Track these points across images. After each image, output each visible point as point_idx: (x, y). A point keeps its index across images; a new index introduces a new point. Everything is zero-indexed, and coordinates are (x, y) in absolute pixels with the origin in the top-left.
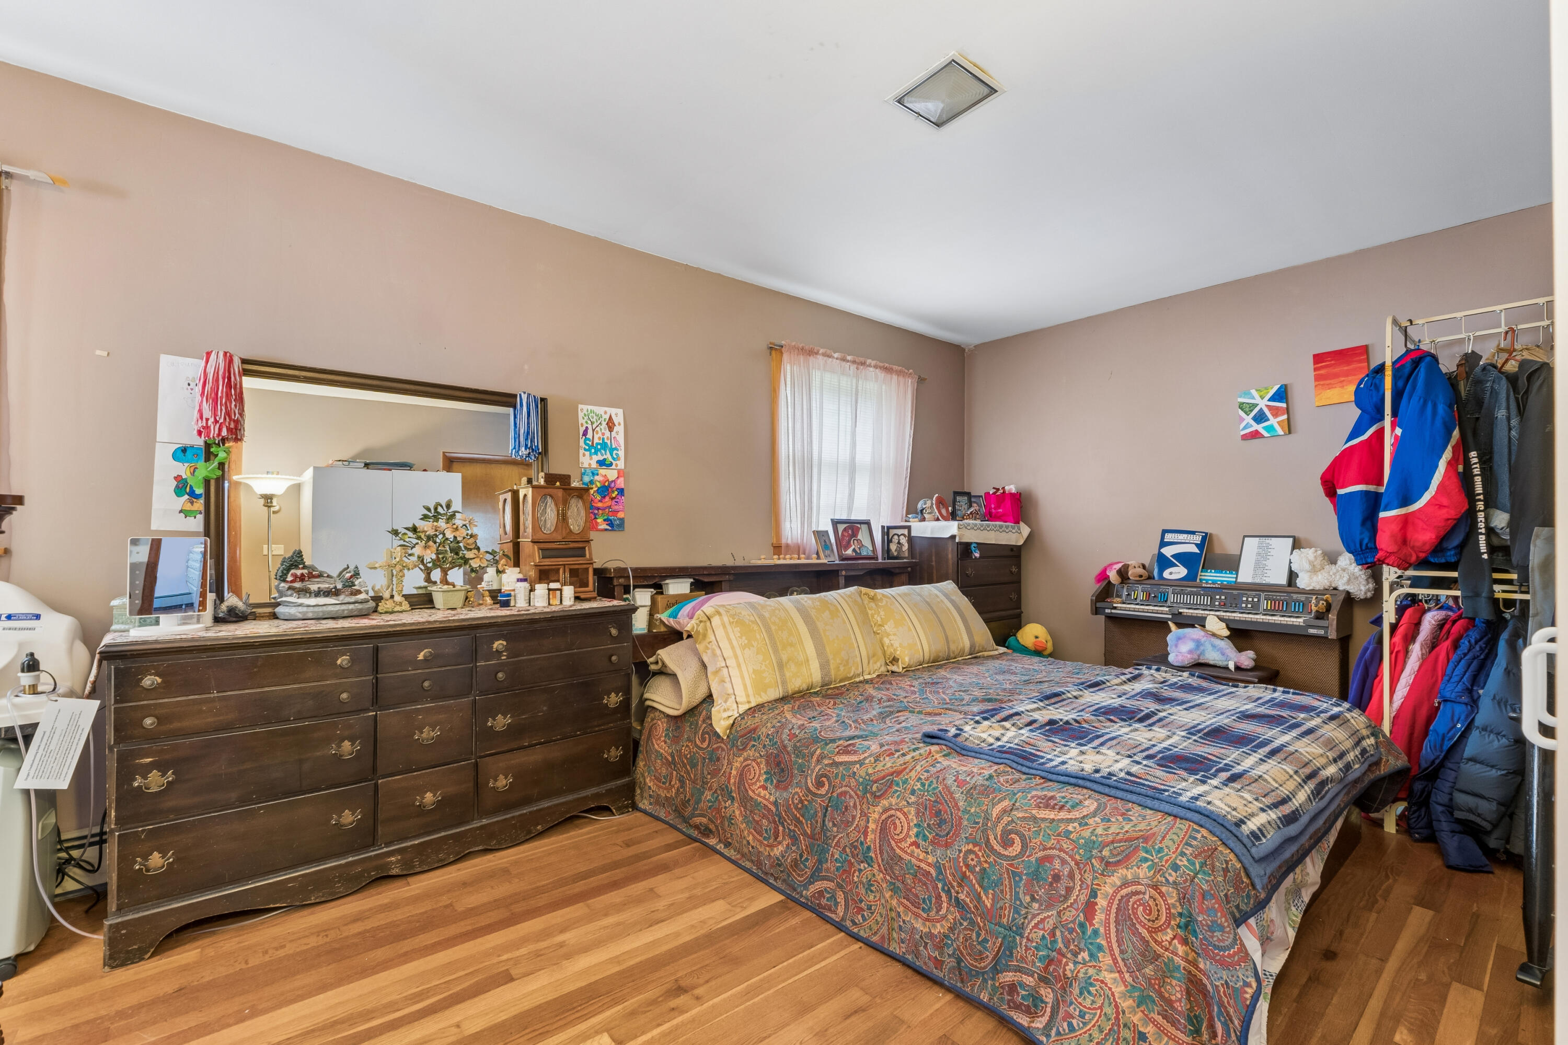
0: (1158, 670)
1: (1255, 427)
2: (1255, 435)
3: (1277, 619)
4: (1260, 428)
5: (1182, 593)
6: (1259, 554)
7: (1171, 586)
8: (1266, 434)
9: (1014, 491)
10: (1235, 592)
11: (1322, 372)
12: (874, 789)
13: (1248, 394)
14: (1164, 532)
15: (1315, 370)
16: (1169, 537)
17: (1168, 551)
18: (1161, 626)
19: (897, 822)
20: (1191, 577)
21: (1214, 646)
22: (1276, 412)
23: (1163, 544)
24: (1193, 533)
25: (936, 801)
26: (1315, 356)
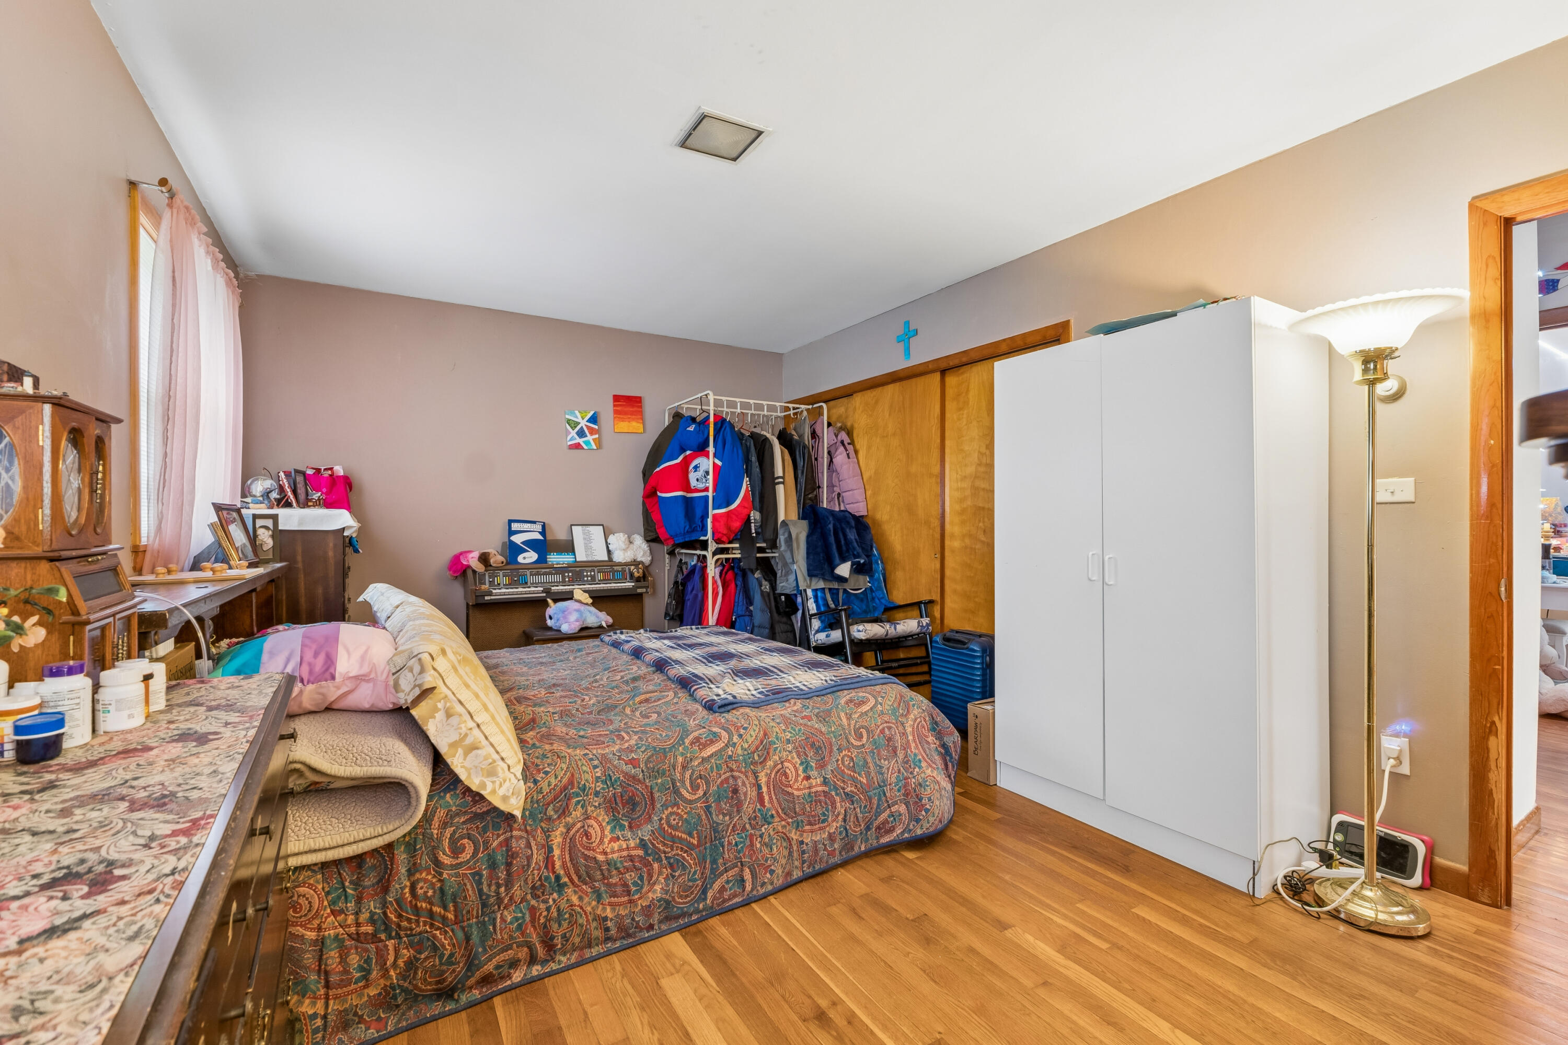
0: (622, 633)
1: (578, 440)
2: (578, 446)
3: (613, 585)
4: (581, 441)
5: (538, 574)
6: (585, 539)
7: (528, 569)
8: (585, 447)
9: (342, 473)
10: (578, 569)
11: (618, 408)
12: (756, 758)
13: (573, 413)
14: (510, 522)
15: (614, 406)
16: (515, 526)
17: (518, 539)
18: (539, 604)
19: (787, 771)
20: (542, 560)
21: (590, 612)
22: (592, 431)
23: (512, 533)
24: (534, 522)
25: (807, 738)
26: (615, 396)
